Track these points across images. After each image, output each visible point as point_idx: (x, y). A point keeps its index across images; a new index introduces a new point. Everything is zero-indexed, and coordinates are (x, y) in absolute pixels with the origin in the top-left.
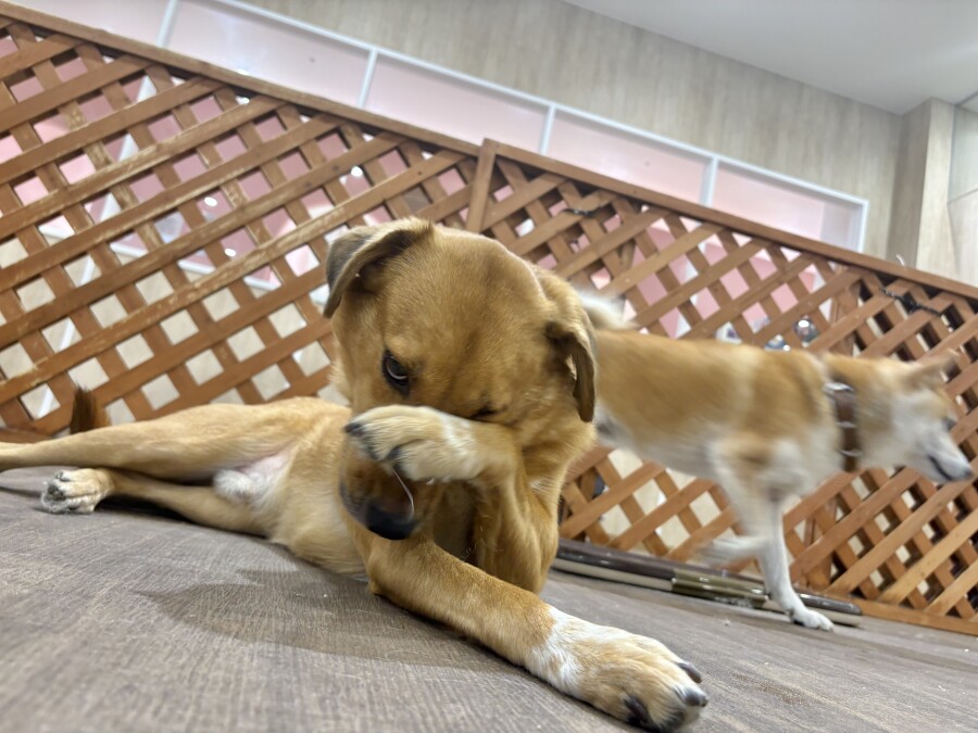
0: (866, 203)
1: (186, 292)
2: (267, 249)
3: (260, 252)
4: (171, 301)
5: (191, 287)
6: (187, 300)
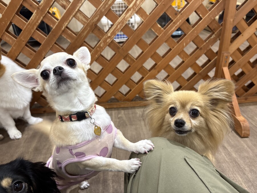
1: (106, 39)
2: (133, 7)
3: (130, 9)
4: (102, 45)
5: (107, 37)
6: (107, 42)
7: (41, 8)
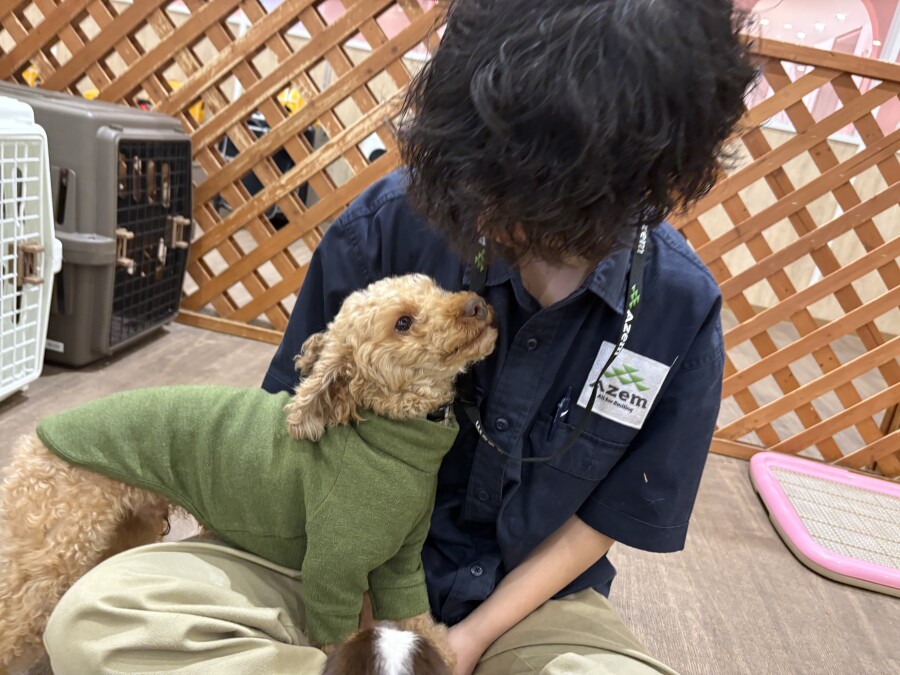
1: (275, 189)
2: (338, 142)
3: (332, 146)
4: (264, 198)
5: (278, 184)
6: (276, 196)
7: (171, 100)
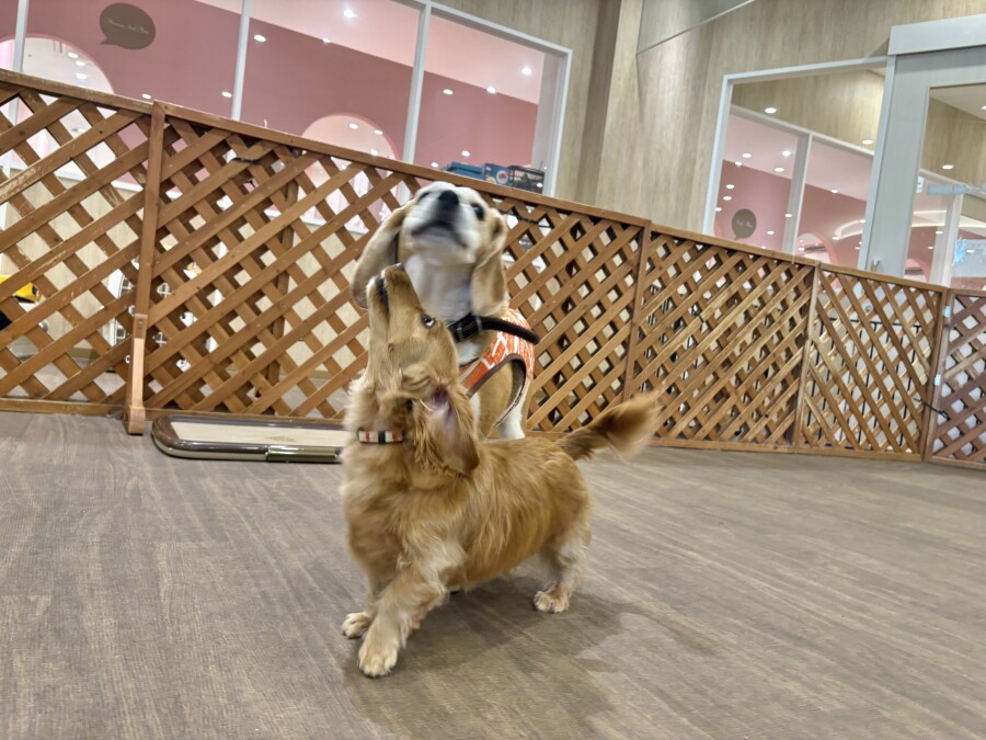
0: (570, 52)
